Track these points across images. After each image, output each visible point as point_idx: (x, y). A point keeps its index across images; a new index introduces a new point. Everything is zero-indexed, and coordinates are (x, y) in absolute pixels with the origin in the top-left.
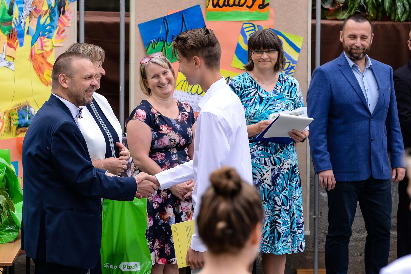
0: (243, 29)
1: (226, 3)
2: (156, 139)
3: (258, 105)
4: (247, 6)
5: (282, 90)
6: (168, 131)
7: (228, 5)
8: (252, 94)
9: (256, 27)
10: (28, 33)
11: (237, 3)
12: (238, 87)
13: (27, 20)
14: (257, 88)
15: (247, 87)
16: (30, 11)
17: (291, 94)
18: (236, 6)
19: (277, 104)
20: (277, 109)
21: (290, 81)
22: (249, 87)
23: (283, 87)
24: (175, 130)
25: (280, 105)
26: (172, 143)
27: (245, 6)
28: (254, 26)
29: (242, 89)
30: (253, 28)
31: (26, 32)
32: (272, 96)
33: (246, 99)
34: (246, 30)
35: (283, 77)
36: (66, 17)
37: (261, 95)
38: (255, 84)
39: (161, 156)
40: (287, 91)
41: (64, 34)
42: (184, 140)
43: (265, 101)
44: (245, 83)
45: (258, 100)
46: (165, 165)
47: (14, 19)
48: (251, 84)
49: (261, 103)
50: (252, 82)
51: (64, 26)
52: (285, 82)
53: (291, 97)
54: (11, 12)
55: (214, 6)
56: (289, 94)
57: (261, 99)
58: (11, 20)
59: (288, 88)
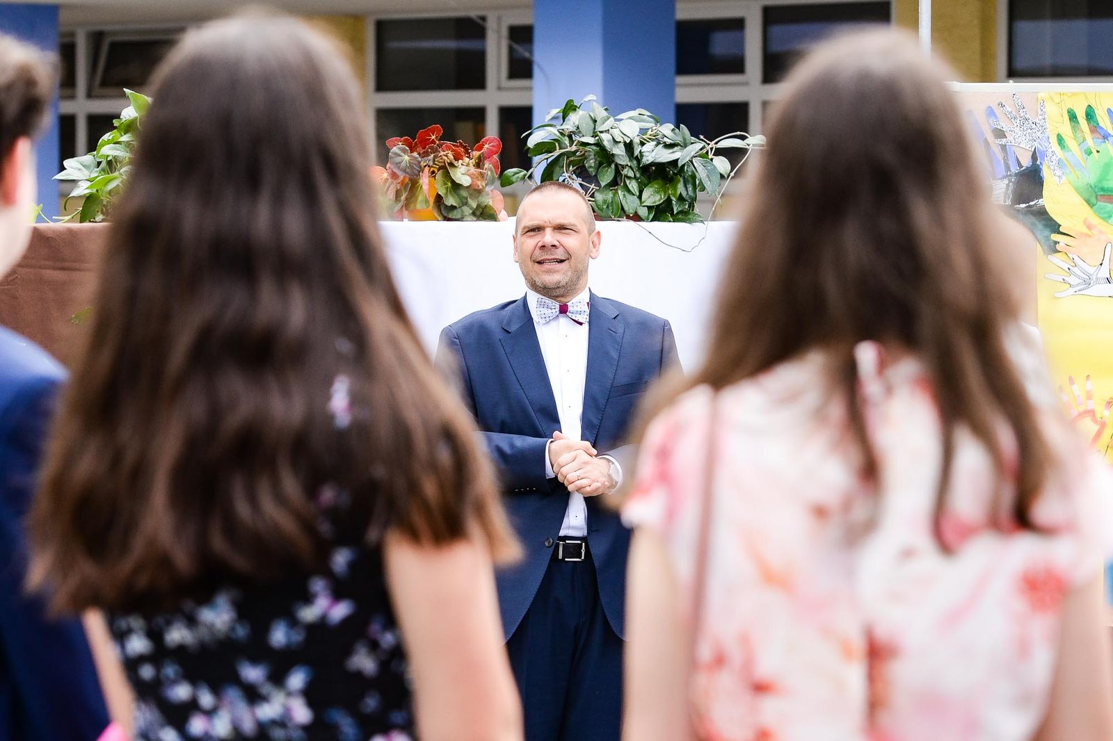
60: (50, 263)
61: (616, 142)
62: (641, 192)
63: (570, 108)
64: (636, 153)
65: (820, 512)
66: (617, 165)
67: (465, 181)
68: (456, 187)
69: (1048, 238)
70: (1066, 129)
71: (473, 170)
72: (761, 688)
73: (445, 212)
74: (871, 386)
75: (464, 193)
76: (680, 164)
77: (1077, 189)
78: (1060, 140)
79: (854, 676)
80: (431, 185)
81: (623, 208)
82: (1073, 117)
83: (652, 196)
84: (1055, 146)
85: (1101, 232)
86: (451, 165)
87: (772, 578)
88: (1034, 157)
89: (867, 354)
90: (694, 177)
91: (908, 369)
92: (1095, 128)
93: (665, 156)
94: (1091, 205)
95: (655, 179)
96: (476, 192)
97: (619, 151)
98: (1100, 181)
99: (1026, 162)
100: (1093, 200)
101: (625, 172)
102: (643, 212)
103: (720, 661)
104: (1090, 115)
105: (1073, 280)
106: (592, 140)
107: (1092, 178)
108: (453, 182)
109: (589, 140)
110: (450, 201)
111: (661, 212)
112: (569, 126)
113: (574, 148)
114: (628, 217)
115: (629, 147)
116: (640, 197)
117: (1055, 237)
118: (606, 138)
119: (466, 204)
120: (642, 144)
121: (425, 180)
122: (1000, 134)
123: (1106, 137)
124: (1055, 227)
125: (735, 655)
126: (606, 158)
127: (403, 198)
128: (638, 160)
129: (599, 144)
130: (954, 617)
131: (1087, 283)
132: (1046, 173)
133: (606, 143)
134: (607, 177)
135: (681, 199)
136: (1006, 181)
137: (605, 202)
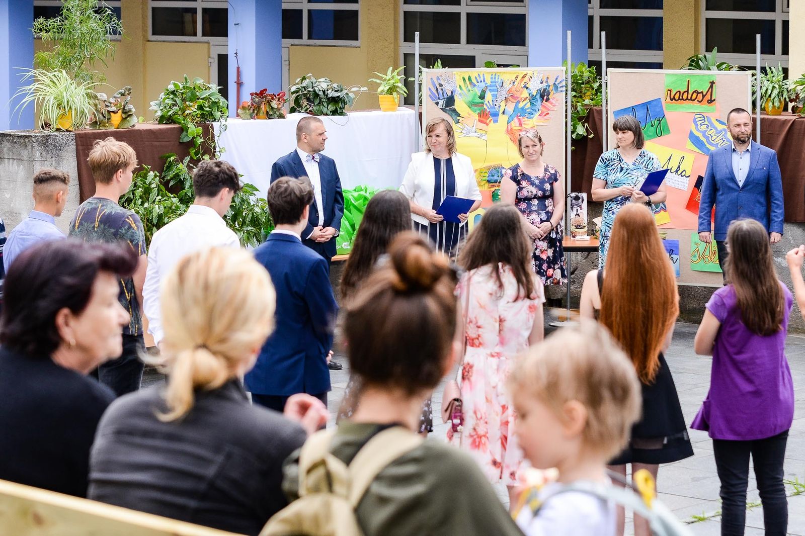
0: (695, 119)
1: (681, 98)
2: (519, 191)
3: (618, 173)
4: (698, 101)
5: (640, 163)
6: (527, 185)
7: (683, 99)
8: (616, 165)
9: (705, 117)
10: (504, 113)
11: (689, 98)
12: (606, 159)
13: (503, 104)
14: (620, 160)
15: (613, 159)
16: (505, 97)
17: (648, 166)
18: (689, 100)
19: (634, 173)
20: (633, 177)
21: (649, 156)
22: (614, 159)
23: (642, 160)
24: (533, 184)
25: (636, 174)
26: (530, 194)
27: (696, 100)
28: (704, 117)
29: (609, 160)
30: (703, 118)
31: (501, 111)
32: (631, 167)
33: (610, 168)
34: (697, 120)
35: (644, 153)
36: (552, 103)
37: (622, 166)
38: (620, 157)
39: (523, 206)
40: (644, 164)
41: (547, 116)
42: (540, 192)
43: (624, 171)
44: (612, 156)
45: (619, 170)
46: (526, 212)
47: (486, 102)
48: (616, 158)
49: (621, 171)
50: (618, 156)
51: (549, 110)
52: (645, 156)
53: (647, 168)
54: (482, 97)
55: (672, 100)
56: (646, 166)
57: (622, 169)
58: (483, 103)
59: (646, 161)
60: (155, 140)
61: (320, 90)
62: (328, 106)
63: (304, 78)
64: (326, 94)
65: (491, 294)
66: (320, 98)
67: (275, 106)
68: (272, 108)
69: (456, 118)
70: (462, 83)
71: (278, 102)
72: (479, 327)
73: (269, 116)
74: (501, 270)
75: (275, 110)
76: (340, 97)
77: (465, 103)
78: (460, 86)
79: (497, 325)
80: (265, 108)
81: (322, 112)
82: (464, 79)
83: (331, 108)
84: (458, 88)
85: (473, 116)
86: (271, 101)
87: (481, 306)
88: (452, 92)
89: (500, 264)
90: (344, 100)
91: (507, 268)
92: (471, 83)
93: (336, 94)
94: (470, 108)
95: (332, 102)
96: (279, 109)
97: (321, 93)
98: (473, 100)
99: (449, 94)
100: (471, 106)
101: (322, 100)
102: (329, 113)
103: (471, 322)
104: (469, 79)
105: (464, 132)
106: (312, 90)
107: (470, 99)
108: (272, 107)
109: (311, 89)
110: (271, 113)
111: (334, 113)
112: (304, 85)
113: (306, 92)
114: (324, 115)
115: (324, 92)
116: (327, 108)
117: (458, 118)
118: (316, 88)
119: (275, 113)
120: (328, 90)
121: (263, 106)
122: (441, 85)
123: (475, 86)
124: (459, 115)
125: (474, 321)
126: (316, 95)
127: (256, 112)
128: (327, 96)
129: (314, 91)
130: (516, 314)
131: (469, 132)
132: (455, 97)
133: (317, 91)
134: (317, 102)
135: (340, 108)
136: (443, 100)
137: (316, 110)
